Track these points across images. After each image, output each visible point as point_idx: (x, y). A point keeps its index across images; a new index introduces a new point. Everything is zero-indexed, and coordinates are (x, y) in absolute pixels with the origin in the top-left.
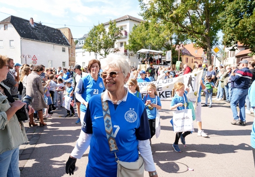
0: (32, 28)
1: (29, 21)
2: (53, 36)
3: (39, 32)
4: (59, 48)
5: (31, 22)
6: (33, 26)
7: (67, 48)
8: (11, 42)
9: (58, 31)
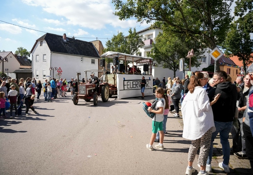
0: (64, 43)
1: (62, 37)
2: (83, 49)
3: (70, 46)
4: (88, 60)
5: (64, 37)
6: (65, 41)
7: (96, 60)
8: (45, 56)
9: (90, 44)
